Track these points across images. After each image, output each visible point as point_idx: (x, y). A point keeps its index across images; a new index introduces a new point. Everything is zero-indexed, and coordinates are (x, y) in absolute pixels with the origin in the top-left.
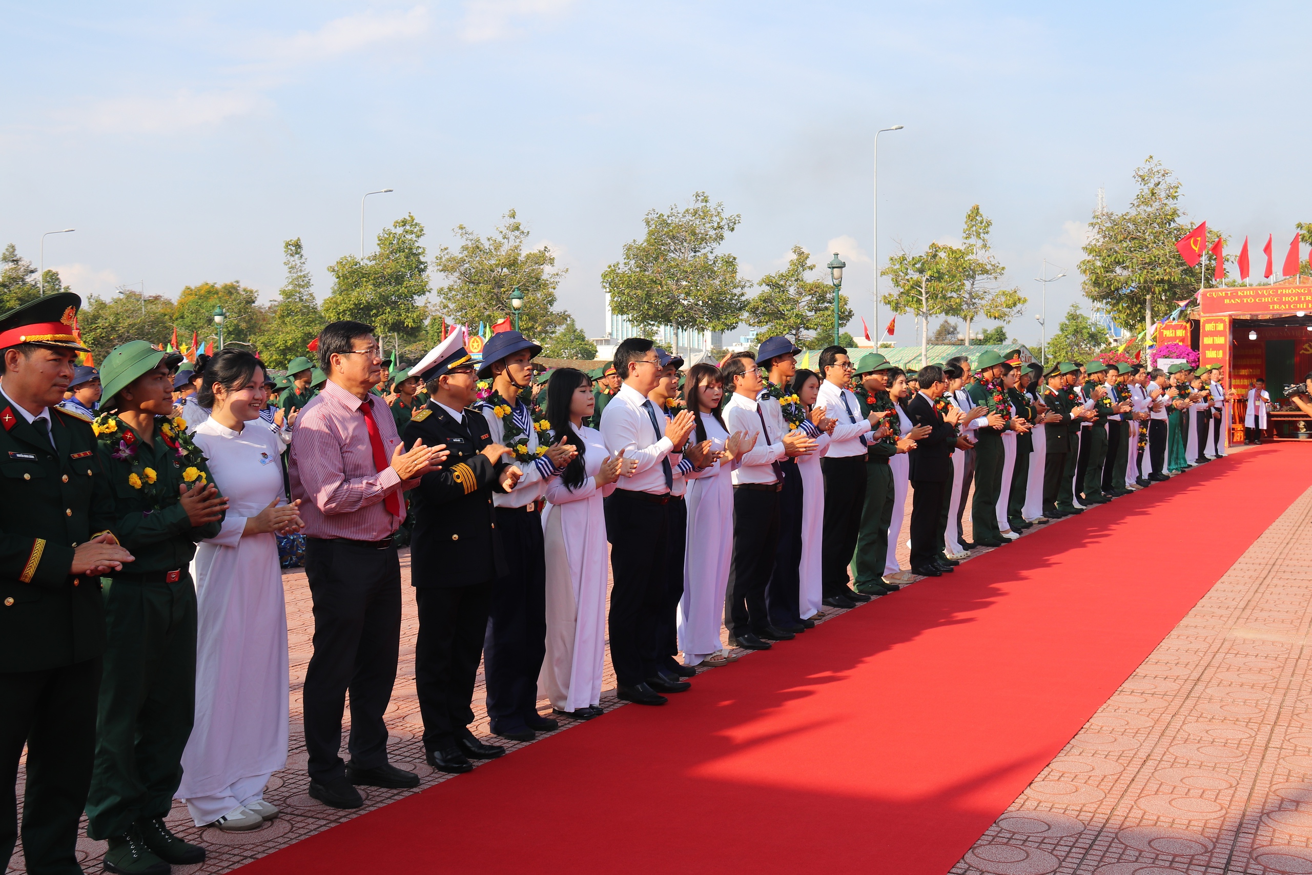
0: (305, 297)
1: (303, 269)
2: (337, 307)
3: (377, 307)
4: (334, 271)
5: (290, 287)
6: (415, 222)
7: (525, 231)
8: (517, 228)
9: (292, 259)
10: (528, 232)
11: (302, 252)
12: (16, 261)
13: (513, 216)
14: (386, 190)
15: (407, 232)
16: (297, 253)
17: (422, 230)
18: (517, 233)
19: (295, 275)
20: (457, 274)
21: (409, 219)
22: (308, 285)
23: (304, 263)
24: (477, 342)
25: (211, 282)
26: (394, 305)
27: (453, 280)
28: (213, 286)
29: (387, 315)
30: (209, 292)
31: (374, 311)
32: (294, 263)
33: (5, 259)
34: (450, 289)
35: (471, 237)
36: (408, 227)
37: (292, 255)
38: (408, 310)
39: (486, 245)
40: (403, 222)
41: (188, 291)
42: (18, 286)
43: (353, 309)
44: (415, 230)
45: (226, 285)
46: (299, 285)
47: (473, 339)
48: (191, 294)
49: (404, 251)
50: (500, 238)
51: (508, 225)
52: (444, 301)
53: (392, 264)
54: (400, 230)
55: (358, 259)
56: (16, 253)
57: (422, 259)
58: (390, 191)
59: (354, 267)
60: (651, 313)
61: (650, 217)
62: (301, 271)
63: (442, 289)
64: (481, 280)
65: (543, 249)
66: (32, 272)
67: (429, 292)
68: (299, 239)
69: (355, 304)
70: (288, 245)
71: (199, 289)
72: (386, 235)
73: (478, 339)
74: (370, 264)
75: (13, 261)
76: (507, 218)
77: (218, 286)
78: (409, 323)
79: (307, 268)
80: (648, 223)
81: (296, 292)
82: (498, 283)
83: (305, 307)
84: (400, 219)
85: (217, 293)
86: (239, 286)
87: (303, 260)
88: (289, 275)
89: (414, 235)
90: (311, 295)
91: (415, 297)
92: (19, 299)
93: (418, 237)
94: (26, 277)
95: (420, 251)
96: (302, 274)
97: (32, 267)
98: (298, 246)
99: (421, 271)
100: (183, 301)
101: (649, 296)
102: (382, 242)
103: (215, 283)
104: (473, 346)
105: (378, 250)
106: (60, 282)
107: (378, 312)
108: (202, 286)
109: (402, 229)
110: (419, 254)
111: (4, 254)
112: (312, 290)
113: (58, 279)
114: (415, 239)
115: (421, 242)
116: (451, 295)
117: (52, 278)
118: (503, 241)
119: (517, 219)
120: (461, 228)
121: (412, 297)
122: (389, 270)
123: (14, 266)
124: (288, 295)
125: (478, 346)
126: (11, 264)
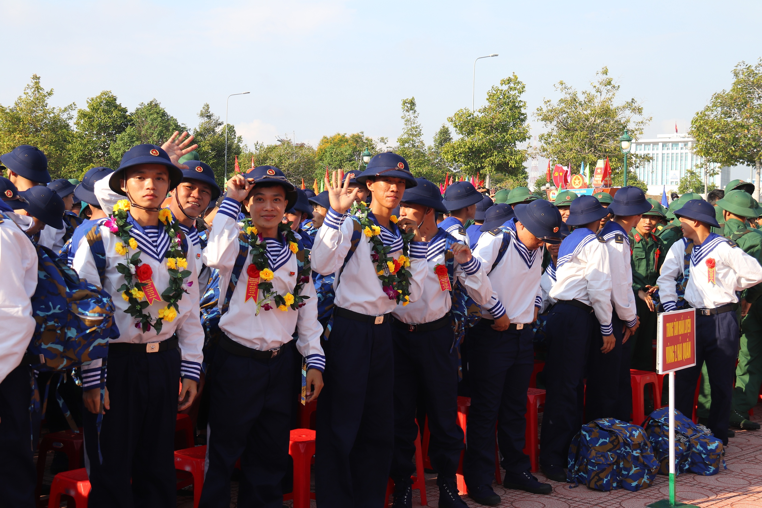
0: (417, 144)
1: (416, 122)
2: (454, 150)
3: (486, 150)
4: (452, 121)
5: (406, 136)
6: (518, 80)
7: (616, 85)
8: (609, 83)
9: (408, 114)
10: (619, 86)
11: (416, 108)
12: (209, 117)
13: (606, 73)
14: (492, 54)
15: (511, 89)
16: (411, 109)
17: (524, 87)
18: (609, 87)
19: (410, 127)
20: (555, 123)
21: (512, 77)
22: (419, 134)
23: (417, 117)
24: (579, 179)
25: (342, 133)
26: (500, 149)
27: (551, 127)
28: (344, 136)
29: (494, 157)
30: (341, 140)
31: (484, 154)
32: (409, 117)
33: (202, 115)
34: (549, 135)
35: (569, 91)
36: (512, 85)
37: (407, 111)
38: (511, 154)
39: (581, 98)
40: (508, 80)
41: (325, 140)
42: (210, 135)
43: (468, 152)
44: (518, 87)
45: (354, 135)
46: (413, 135)
47: (575, 177)
48: (328, 142)
49: (508, 105)
50: (593, 92)
51: (601, 81)
52: (544, 145)
53: (499, 116)
54: (505, 88)
55: (471, 111)
56: (209, 110)
57: (523, 111)
58: (496, 55)
59: (469, 118)
60: (737, 154)
61: (739, 68)
62: (414, 123)
63: (543, 136)
64: (578, 127)
65: (630, 101)
66: (220, 124)
67: (529, 138)
68: (413, 98)
69: (469, 148)
70: (405, 103)
71: (333, 139)
72: (494, 92)
73: (579, 177)
74: (480, 115)
75: (207, 116)
76: (600, 75)
77: (348, 136)
78: (512, 164)
79: (419, 121)
80: (736, 74)
81: (410, 140)
82: (592, 129)
83: (417, 152)
84: (506, 77)
85: (347, 141)
86: (363, 136)
87: (416, 115)
88: (405, 126)
89: (516, 91)
90: (422, 142)
91: (517, 142)
92: (211, 145)
93: (520, 93)
94: (216, 128)
95: (521, 104)
96: (415, 126)
97: (220, 121)
98: (412, 103)
99: (523, 120)
100: (322, 148)
101: (736, 140)
102: (491, 97)
103: (346, 134)
104: (575, 183)
105: (487, 104)
106: (235, 133)
107: (487, 155)
108: (336, 136)
109: (507, 86)
110: (521, 107)
111: (202, 111)
112: (422, 138)
113: (234, 131)
114: (517, 94)
115: (522, 97)
116: (551, 140)
117: (231, 129)
118: (596, 94)
119: (609, 76)
120: (562, 84)
121: (515, 142)
122: (497, 120)
123: (208, 120)
124: (403, 142)
125: (579, 182)
126: (206, 118)
